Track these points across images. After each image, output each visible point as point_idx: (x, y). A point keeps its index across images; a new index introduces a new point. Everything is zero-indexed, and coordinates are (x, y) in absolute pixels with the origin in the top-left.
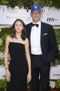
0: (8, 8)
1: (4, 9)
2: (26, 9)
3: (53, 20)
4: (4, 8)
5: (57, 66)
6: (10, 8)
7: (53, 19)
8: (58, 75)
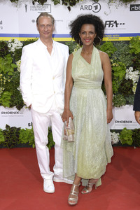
0: (34, 4)
1: (26, 6)
2: (66, 4)
3: (117, 24)
4: (27, 3)
5: (123, 106)
6: (37, 3)
7: (116, 22)
8: (124, 122)
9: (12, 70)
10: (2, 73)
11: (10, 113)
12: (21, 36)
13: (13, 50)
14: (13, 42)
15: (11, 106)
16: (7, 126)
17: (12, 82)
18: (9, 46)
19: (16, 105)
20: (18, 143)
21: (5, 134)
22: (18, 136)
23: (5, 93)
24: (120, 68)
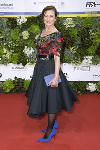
9: (19, 38)
10: (13, 40)
11: (18, 68)
12: (26, 14)
13: (20, 24)
14: (21, 18)
15: (19, 64)
16: (16, 78)
17: (19, 46)
18: (18, 21)
19: (22, 63)
20: (24, 90)
21: (14, 83)
22: (23, 85)
23: (14, 54)
24: (97, 36)
